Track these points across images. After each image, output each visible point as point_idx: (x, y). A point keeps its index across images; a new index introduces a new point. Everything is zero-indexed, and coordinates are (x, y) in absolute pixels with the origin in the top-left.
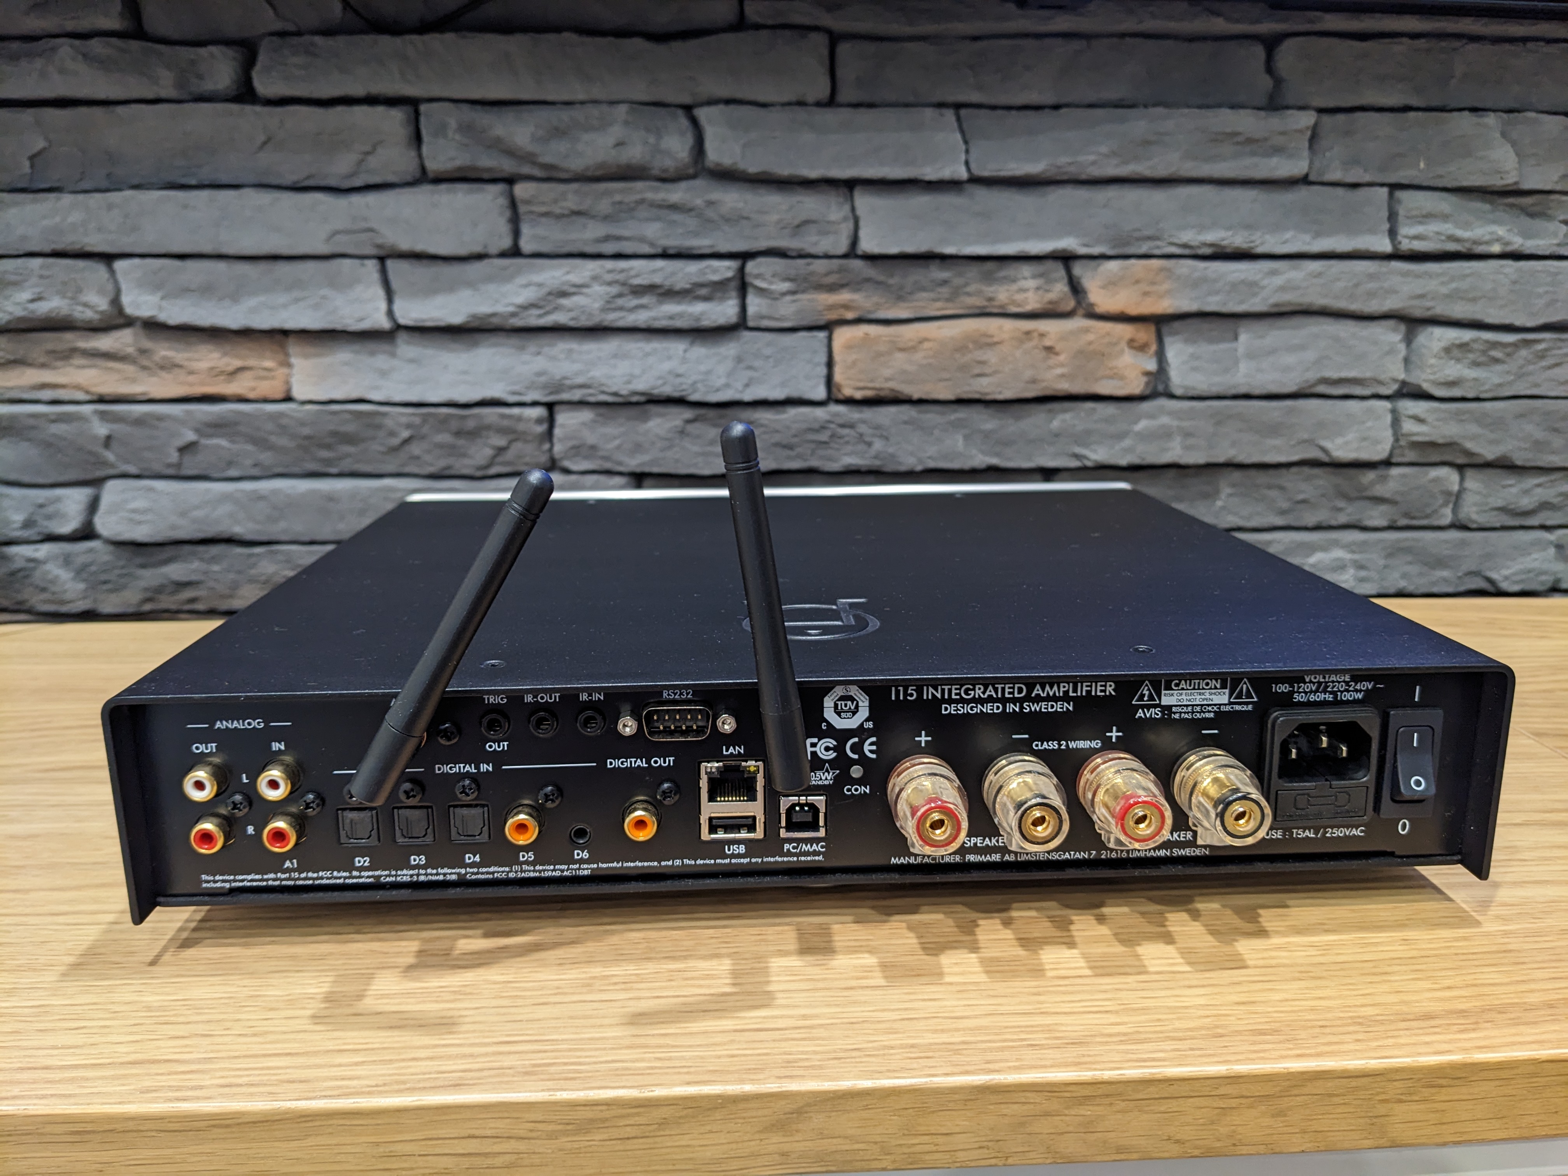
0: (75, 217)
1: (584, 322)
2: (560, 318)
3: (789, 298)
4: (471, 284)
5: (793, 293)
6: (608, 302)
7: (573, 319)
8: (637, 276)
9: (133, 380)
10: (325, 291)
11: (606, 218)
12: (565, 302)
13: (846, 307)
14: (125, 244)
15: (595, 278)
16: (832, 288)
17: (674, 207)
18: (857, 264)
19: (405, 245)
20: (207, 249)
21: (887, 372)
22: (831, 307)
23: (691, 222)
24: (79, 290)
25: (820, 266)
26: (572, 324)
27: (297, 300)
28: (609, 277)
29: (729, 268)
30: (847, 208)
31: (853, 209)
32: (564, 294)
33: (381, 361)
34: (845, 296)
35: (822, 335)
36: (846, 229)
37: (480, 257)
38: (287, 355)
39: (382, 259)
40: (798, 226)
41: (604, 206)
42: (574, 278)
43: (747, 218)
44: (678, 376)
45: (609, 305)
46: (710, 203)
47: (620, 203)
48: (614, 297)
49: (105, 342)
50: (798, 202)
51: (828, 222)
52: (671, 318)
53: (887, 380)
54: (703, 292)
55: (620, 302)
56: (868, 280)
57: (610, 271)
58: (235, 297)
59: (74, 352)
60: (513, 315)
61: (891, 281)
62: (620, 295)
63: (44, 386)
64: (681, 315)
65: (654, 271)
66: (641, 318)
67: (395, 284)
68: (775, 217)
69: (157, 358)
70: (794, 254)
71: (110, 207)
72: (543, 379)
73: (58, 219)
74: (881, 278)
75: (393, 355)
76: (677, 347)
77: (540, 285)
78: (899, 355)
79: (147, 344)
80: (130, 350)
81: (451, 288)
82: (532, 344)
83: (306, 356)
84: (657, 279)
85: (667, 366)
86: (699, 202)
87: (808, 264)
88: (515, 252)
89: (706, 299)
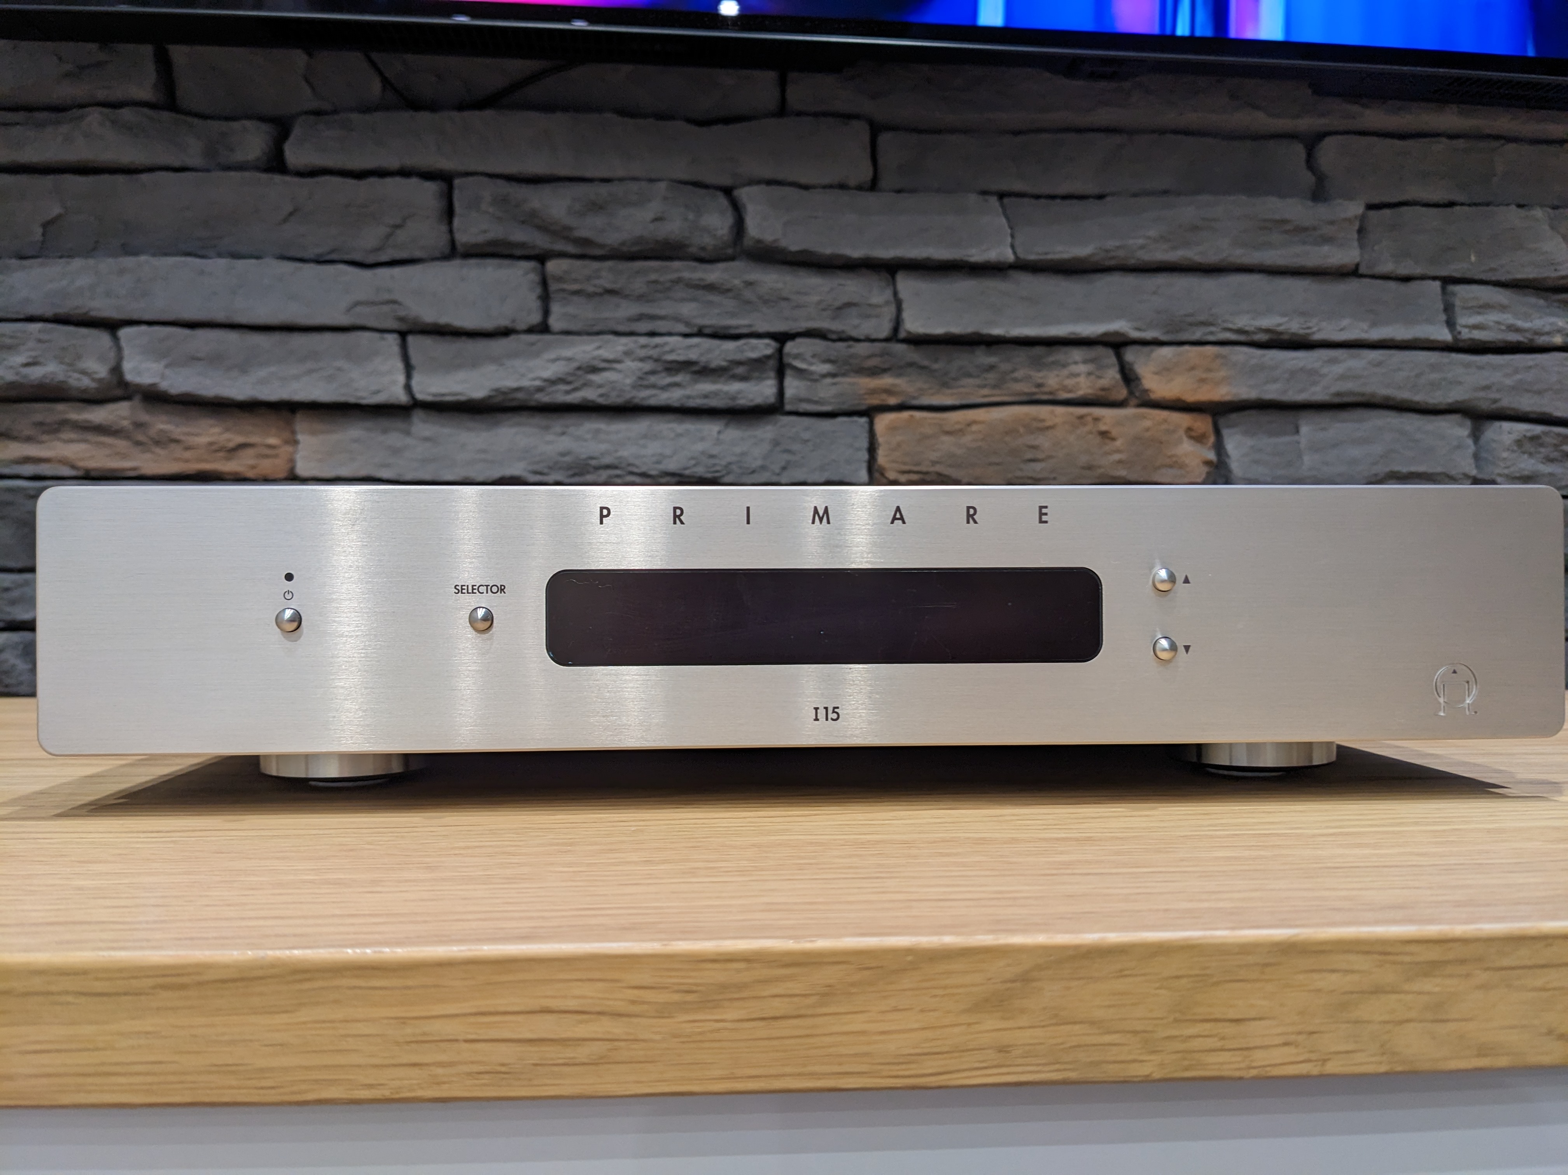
0: (84, 281)
1: (615, 399)
2: (590, 395)
3: (829, 380)
4: (497, 360)
5: (834, 375)
6: (641, 378)
7: (601, 395)
8: (672, 351)
9: (124, 456)
10: (339, 363)
11: (641, 298)
12: (595, 378)
13: (889, 392)
14: (134, 310)
15: (628, 353)
16: (874, 372)
17: (711, 288)
18: (899, 348)
19: (429, 316)
20: (220, 316)
21: (934, 456)
22: (873, 392)
23: (729, 303)
24: (79, 357)
25: (862, 349)
26: (601, 401)
27: (310, 372)
28: (643, 353)
29: (768, 345)
30: (888, 294)
31: (895, 293)
32: (594, 370)
33: (395, 439)
34: (886, 381)
35: (863, 420)
36: (889, 312)
37: (505, 332)
38: (294, 432)
39: (403, 335)
40: (839, 308)
41: (638, 285)
42: (605, 353)
43: (786, 299)
44: (712, 456)
45: (641, 382)
46: (749, 284)
47: (655, 282)
48: (647, 373)
49: (99, 415)
50: (841, 285)
51: (870, 305)
52: (706, 396)
53: (934, 463)
54: (740, 370)
55: (653, 379)
56: (911, 365)
57: (643, 347)
58: (243, 368)
59: (64, 424)
60: (540, 389)
61: (936, 366)
62: (653, 372)
63: (27, 460)
64: (716, 394)
65: (690, 347)
66: (673, 397)
67: (415, 358)
68: (815, 298)
69: (152, 432)
70: (834, 337)
71: (122, 272)
72: (567, 459)
73: (64, 283)
74: (925, 363)
75: (408, 433)
76: (711, 428)
77: (569, 359)
78: (946, 438)
79: (144, 417)
80: (125, 423)
81: (474, 364)
82: (558, 423)
83: (313, 433)
84: (693, 356)
85: (700, 447)
86: (737, 282)
87: (849, 347)
88: (543, 328)
89: (744, 378)
